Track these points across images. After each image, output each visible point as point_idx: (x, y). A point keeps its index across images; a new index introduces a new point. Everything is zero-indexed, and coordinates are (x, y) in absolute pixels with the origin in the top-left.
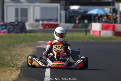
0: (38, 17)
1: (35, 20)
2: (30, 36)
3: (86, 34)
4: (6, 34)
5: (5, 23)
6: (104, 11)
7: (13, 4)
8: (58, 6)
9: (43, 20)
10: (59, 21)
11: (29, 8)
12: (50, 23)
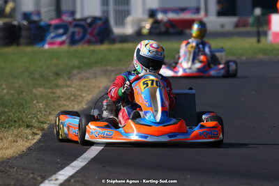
3: (259, 41)
4: (65, 47)
5: (62, 20)
9: (165, 11)
10: (202, 13)
12: (182, 17)
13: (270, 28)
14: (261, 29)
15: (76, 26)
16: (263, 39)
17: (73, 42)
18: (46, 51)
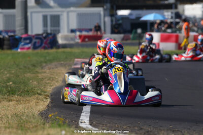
0: (74, 26)
1: (70, 31)
2: (64, 52)
4: (30, 51)
5: (28, 35)
6: (164, 16)
7: (39, 9)
8: (100, 11)
9: (80, 30)
11: (62, 15)
12: (91, 34)
15: (37, 38)
18: (19, 53)
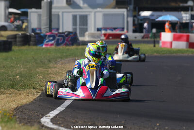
0: (100, 26)
3: (154, 46)
4: (53, 47)
5: (52, 33)
8: (124, 11)
9: (106, 29)
10: (125, 30)
11: (89, 14)
12: (114, 32)
13: (160, 40)
14: (156, 40)
15: (59, 36)
16: (156, 45)
17: (58, 44)
18: (43, 49)
